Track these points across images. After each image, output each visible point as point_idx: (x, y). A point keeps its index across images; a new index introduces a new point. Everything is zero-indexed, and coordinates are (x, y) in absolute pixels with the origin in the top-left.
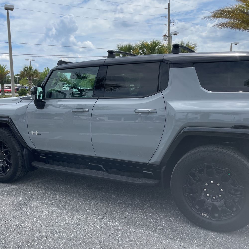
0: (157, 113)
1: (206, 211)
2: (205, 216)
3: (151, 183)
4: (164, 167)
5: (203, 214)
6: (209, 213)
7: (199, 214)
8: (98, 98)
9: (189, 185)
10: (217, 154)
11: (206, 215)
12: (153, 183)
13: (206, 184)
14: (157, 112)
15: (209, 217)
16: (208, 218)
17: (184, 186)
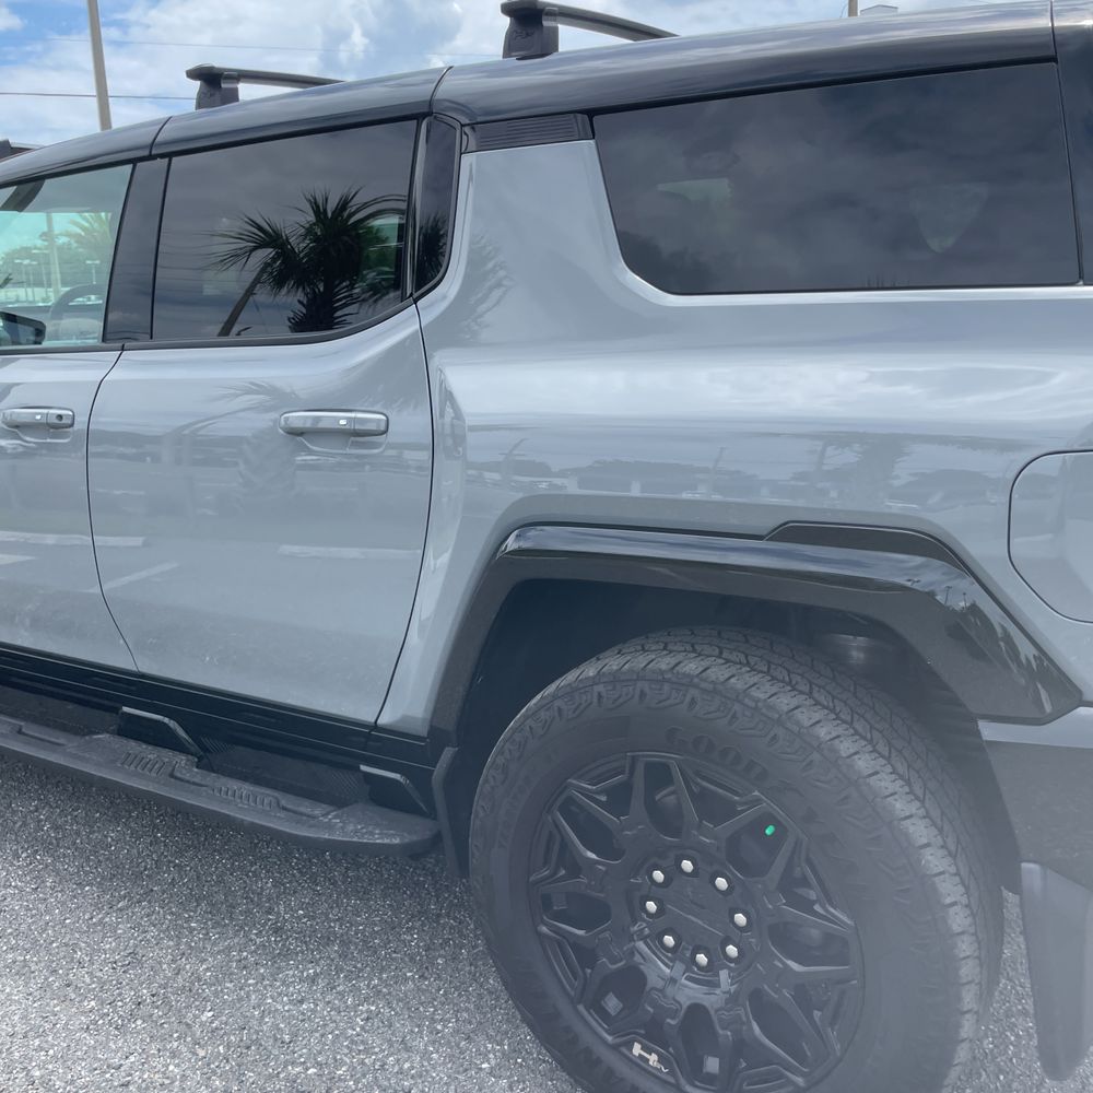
0: (390, 430)
1: (654, 1036)
2: (651, 1063)
3: (386, 841)
4: (448, 753)
5: (637, 1050)
6: (671, 1049)
7: (615, 1048)
8: (123, 349)
9: (563, 872)
10: (693, 702)
11: (653, 1059)
12: (397, 841)
13: (658, 876)
14: (385, 432)
15: (672, 1073)
16: (664, 1077)
17: (531, 879)
